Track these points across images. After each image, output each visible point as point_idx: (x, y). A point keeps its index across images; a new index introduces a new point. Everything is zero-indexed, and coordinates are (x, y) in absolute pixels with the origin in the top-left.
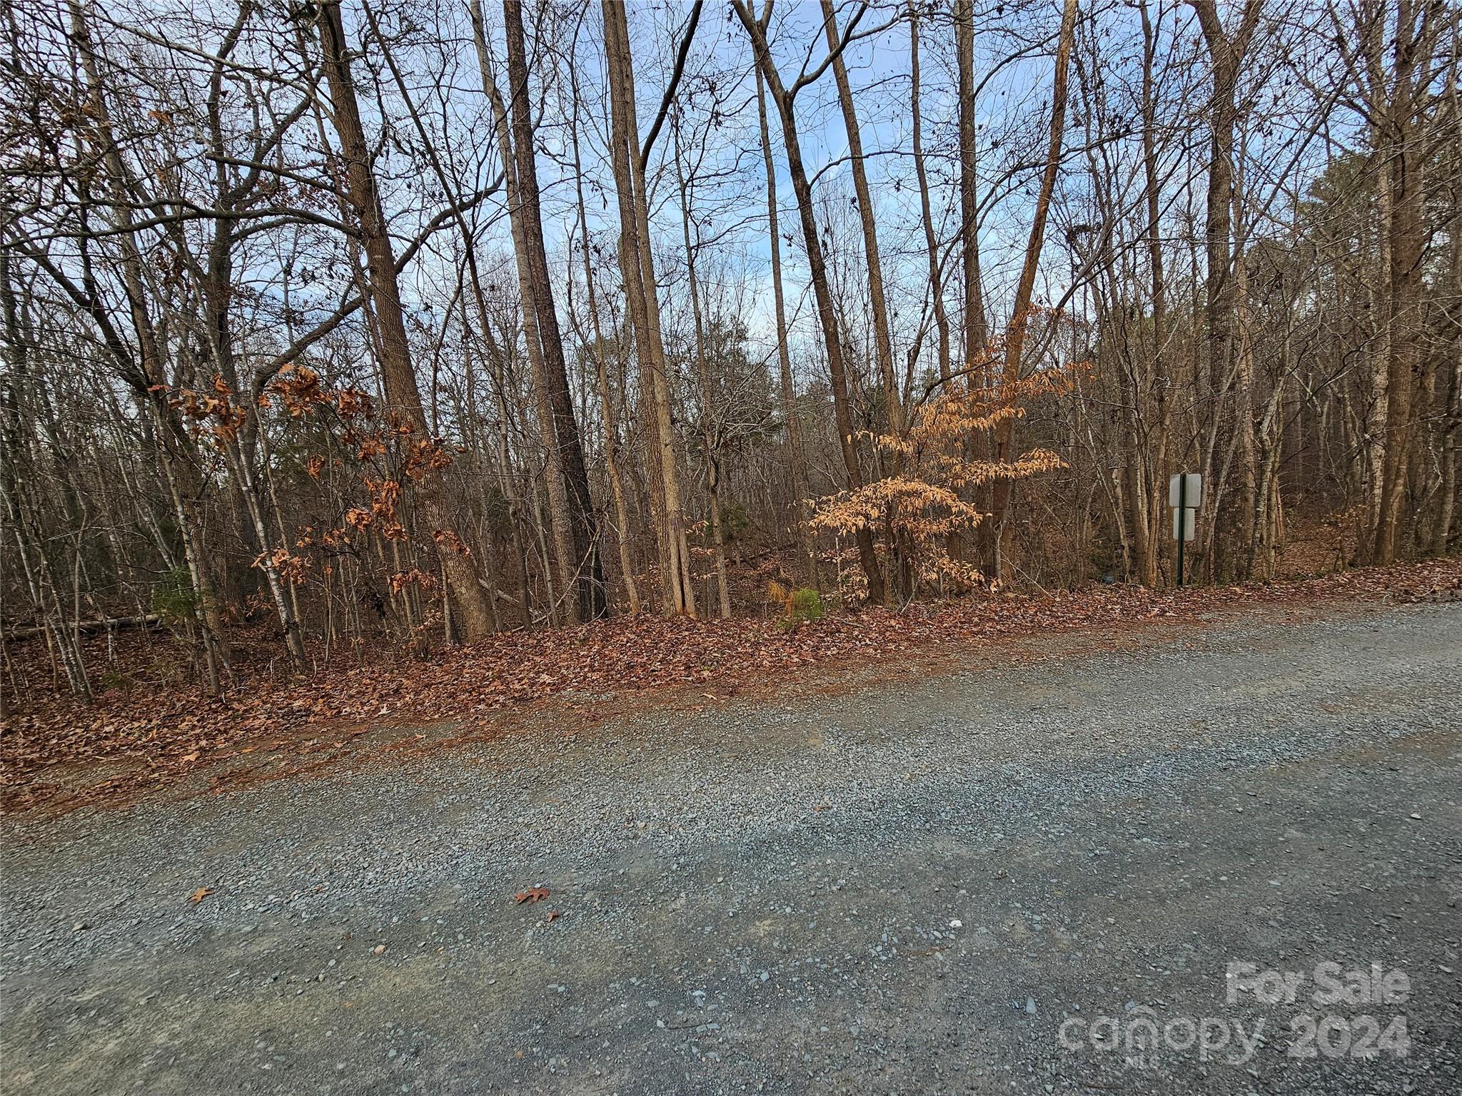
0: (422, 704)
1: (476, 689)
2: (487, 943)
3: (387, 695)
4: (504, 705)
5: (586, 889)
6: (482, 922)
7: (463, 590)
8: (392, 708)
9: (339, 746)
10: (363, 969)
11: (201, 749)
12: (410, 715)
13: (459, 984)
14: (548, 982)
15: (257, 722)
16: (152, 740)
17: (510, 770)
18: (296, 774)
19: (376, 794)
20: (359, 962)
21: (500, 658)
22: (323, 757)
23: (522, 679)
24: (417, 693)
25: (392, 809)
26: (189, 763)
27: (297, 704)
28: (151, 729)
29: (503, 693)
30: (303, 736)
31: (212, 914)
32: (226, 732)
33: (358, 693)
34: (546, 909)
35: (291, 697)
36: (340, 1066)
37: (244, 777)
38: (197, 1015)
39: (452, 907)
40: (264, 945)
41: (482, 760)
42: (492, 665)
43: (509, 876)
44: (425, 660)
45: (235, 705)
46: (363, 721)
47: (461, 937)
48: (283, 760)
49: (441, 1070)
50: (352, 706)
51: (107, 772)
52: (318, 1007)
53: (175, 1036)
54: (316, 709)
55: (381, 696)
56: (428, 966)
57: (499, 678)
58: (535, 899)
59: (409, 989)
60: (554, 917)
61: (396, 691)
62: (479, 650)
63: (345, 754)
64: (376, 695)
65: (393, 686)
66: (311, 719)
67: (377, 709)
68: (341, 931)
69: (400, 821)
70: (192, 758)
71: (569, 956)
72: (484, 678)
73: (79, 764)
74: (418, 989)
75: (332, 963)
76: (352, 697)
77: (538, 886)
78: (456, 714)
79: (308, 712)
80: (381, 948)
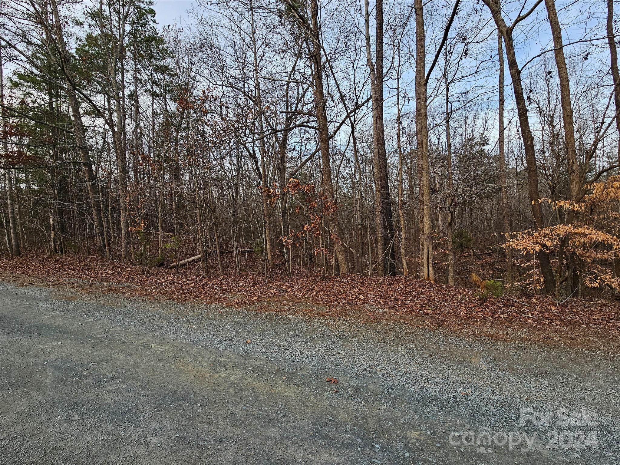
0: (318, 297)
1: (336, 295)
2: (313, 391)
3: (309, 290)
4: (344, 304)
5: (350, 386)
6: (314, 383)
7: (340, 256)
8: (309, 296)
9: (291, 305)
10: (279, 382)
11: (259, 296)
12: (313, 300)
13: (302, 400)
14: (327, 414)
15: (273, 291)
16: (249, 290)
17: (338, 330)
18: (278, 311)
19: (297, 325)
20: (278, 379)
21: (348, 285)
22: (286, 308)
23: (352, 295)
24: (318, 292)
25: (300, 333)
26: (255, 299)
27: (284, 287)
28: (249, 287)
29: (345, 299)
30: (283, 299)
31: (249, 348)
32: (265, 292)
33: (301, 288)
34: (335, 387)
35: (283, 285)
36: (266, 409)
37: (265, 308)
38: (241, 376)
39: (307, 373)
40: (259, 363)
41: (330, 324)
42: (344, 287)
43: (327, 370)
44: (323, 280)
45: (269, 284)
46: (300, 298)
47: (306, 385)
48: (276, 306)
49: (289, 425)
50: (298, 292)
51: (238, 297)
52: (265, 388)
53: (235, 379)
54: (289, 291)
55: (307, 291)
56: (295, 390)
57: (345, 293)
58: (332, 382)
59: (288, 395)
60: (336, 392)
61: (312, 290)
62: (341, 280)
63: (292, 309)
64: (306, 290)
65: (311, 288)
66: (286, 294)
67: (305, 295)
68: (277, 367)
69: (301, 337)
70: (256, 298)
71: (337, 408)
72: (340, 292)
73: (234, 293)
74: (290, 396)
75: (272, 376)
76: (299, 289)
77: (335, 378)
78: (327, 303)
79: (286, 291)
80: (285, 378)
